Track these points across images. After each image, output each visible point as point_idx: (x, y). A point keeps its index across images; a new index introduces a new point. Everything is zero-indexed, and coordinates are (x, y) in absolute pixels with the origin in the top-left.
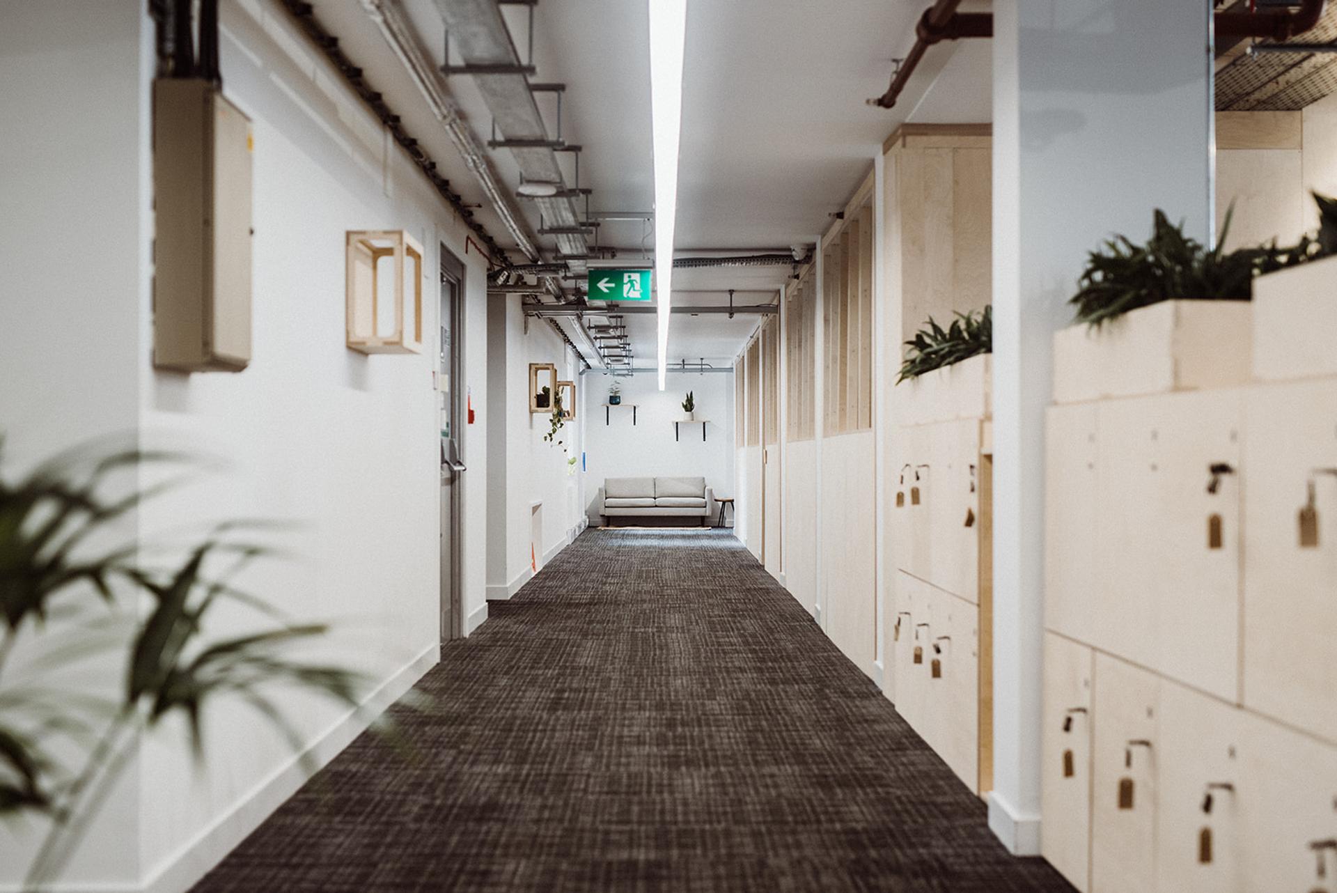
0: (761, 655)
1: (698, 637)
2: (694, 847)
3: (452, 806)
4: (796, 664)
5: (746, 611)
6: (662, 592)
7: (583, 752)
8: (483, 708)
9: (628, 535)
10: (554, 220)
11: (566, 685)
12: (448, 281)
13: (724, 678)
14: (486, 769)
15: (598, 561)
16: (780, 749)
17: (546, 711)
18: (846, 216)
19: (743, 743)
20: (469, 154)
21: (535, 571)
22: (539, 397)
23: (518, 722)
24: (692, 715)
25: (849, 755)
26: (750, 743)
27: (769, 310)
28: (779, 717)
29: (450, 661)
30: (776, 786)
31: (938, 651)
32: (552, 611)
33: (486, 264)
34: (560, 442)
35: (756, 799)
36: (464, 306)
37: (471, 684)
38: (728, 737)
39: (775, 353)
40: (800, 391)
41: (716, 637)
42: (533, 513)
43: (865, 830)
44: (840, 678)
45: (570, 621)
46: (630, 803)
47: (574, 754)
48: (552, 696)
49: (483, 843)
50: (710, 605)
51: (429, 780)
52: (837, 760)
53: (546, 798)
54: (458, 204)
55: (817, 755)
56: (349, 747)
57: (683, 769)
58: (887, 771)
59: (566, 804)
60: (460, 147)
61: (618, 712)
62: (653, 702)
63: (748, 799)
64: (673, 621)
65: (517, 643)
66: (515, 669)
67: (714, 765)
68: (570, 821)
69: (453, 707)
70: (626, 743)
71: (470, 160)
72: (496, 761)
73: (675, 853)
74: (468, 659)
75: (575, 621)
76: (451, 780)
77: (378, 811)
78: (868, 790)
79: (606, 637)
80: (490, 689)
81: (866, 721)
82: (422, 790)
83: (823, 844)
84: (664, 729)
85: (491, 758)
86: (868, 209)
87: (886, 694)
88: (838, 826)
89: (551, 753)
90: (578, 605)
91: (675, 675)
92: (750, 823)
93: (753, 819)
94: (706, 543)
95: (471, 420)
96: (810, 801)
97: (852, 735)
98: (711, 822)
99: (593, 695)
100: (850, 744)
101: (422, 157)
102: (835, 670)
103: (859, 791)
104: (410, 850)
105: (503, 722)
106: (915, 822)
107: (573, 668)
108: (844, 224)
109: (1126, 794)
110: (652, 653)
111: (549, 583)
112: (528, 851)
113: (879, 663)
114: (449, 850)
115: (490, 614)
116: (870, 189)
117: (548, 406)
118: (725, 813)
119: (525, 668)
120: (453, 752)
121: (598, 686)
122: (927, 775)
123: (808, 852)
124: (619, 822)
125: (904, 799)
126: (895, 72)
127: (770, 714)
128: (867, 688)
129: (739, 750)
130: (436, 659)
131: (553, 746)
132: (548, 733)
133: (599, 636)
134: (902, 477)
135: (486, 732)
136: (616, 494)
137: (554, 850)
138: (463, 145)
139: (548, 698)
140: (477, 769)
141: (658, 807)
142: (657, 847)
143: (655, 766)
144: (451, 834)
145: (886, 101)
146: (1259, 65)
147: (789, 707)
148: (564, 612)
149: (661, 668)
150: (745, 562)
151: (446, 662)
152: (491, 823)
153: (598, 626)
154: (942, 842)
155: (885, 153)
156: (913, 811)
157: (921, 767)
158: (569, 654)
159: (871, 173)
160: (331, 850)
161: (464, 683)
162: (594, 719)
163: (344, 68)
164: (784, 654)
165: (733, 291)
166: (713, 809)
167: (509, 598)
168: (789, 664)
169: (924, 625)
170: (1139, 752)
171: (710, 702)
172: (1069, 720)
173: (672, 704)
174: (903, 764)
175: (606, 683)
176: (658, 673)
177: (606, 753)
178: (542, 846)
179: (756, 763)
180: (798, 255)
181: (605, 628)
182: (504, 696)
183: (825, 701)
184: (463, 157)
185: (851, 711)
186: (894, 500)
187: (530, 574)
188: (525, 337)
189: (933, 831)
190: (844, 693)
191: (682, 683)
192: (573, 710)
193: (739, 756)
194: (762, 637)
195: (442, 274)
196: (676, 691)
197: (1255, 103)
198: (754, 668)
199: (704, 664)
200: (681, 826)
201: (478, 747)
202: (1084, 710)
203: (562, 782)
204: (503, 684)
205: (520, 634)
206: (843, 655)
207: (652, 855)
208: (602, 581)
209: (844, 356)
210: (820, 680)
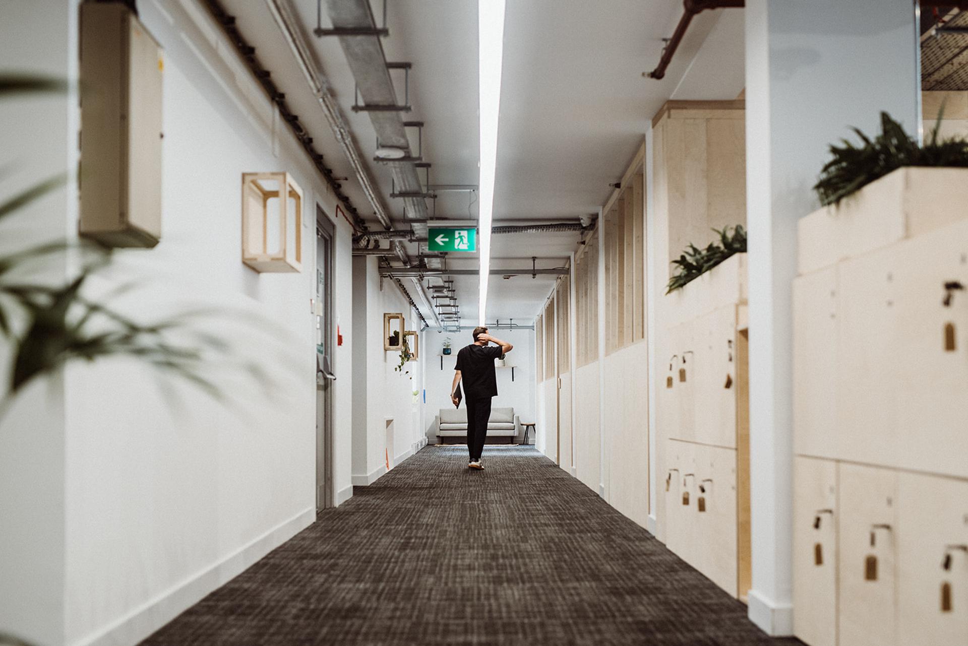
0: (560, 516)
1: (512, 506)
2: (516, 633)
3: (323, 609)
4: (588, 521)
5: (548, 491)
6: (484, 481)
7: (427, 575)
8: (349, 549)
9: (458, 449)
10: (402, 184)
11: (413, 535)
12: (322, 236)
13: (533, 530)
14: (350, 585)
15: (436, 463)
16: (580, 572)
17: (397, 550)
18: (622, 186)
19: (551, 568)
20: (338, 126)
21: (388, 469)
22: (391, 339)
23: (376, 557)
24: (510, 552)
25: (633, 575)
26: (556, 568)
27: (562, 272)
28: (577, 553)
29: (324, 521)
30: (578, 594)
31: (703, 490)
32: (401, 492)
33: (351, 230)
34: (407, 372)
35: (563, 603)
36: (334, 258)
37: (340, 534)
38: (539, 564)
39: (567, 305)
40: (586, 328)
41: (526, 506)
42: (387, 427)
43: (651, 622)
44: (622, 529)
45: (415, 498)
46: (464, 606)
47: (419, 576)
48: (402, 541)
49: (347, 633)
50: (520, 488)
51: (306, 593)
52: (624, 578)
53: (399, 603)
54: (330, 176)
55: (609, 576)
56: (244, 573)
57: (505, 585)
58: (665, 584)
59: (413, 607)
60: (330, 119)
61: (453, 551)
62: (480, 545)
63: (557, 603)
64: (492, 497)
65: (375, 510)
66: (373, 526)
67: (529, 582)
68: (417, 617)
69: (325, 548)
70: (460, 569)
71: (339, 133)
72: (359, 581)
73: (501, 638)
74: (337, 520)
75: (419, 497)
76: (322, 593)
77: (264, 612)
78: (651, 596)
79: (442, 507)
80: (354, 538)
81: (645, 554)
82: (300, 599)
83: (619, 631)
84: (489, 561)
85: (354, 579)
86: (640, 175)
87: (659, 538)
88: (630, 619)
89: (401, 576)
90: (420, 489)
91: (496, 528)
92: (560, 618)
93: (562, 615)
94: (515, 453)
95: (340, 343)
96: (606, 605)
97: (635, 563)
98: (529, 617)
99: (433, 540)
100: (633, 569)
101: (301, 131)
102: (618, 524)
103: (645, 598)
104: (289, 637)
105: (364, 557)
106: (690, 616)
107: (418, 525)
108: (620, 192)
109: (871, 569)
110: (478, 516)
111: (398, 476)
112: (383, 637)
113: (653, 516)
114: (320, 637)
115: (354, 494)
116: (642, 159)
117: (398, 345)
118: (540, 612)
119: (381, 525)
120: (324, 576)
121: (437, 534)
122: (695, 587)
123: (608, 636)
124: (456, 618)
125: (679, 601)
126: (664, 49)
127: (570, 551)
128: (643, 535)
129: (548, 573)
130: (313, 519)
131: (403, 571)
132: (399, 564)
133: (437, 506)
134: (671, 365)
135: (351, 563)
136: (448, 420)
137: (405, 636)
138: (333, 118)
139: (399, 542)
140: (343, 586)
141: (487, 609)
142: (487, 634)
143: (483, 582)
144: (322, 626)
145: (657, 74)
146: (940, 47)
147: (584, 547)
148: (411, 493)
149: (485, 524)
150: (545, 464)
151: (320, 522)
152: (354, 620)
153: (436, 500)
154: (713, 628)
155: (653, 127)
156: (688, 609)
157: (691, 582)
158: (414, 517)
159: (643, 145)
160: (225, 637)
161: (334, 534)
162: (434, 554)
163: (240, 45)
164: (578, 515)
165: (536, 257)
166: (530, 609)
167: (369, 485)
168: (583, 522)
169: (690, 475)
170: (881, 534)
171: (523, 544)
172: (818, 519)
173: (494, 546)
174: (676, 580)
175: (443, 534)
176: (483, 527)
177: (444, 576)
178: (394, 634)
179: (562, 581)
180: (585, 222)
181: (441, 502)
182: (365, 541)
183: (612, 543)
184: (333, 130)
185: (632, 548)
186: (665, 383)
187: (385, 470)
188: (380, 292)
189: (705, 621)
190: (626, 538)
191: (502, 533)
192: (418, 550)
193: (548, 576)
194: (561, 506)
195: (317, 229)
196: (497, 538)
197: (935, 83)
198: (556, 524)
199: (518, 522)
200: (505, 620)
201: (345, 571)
202: (830, 512)
203: (410, 594)
204: (364, 534)
205: (377, 505)
206: (623, 515)
207: (483, 639)
208: (438, 475)
209: (621, 292)
210: (606, 530)
